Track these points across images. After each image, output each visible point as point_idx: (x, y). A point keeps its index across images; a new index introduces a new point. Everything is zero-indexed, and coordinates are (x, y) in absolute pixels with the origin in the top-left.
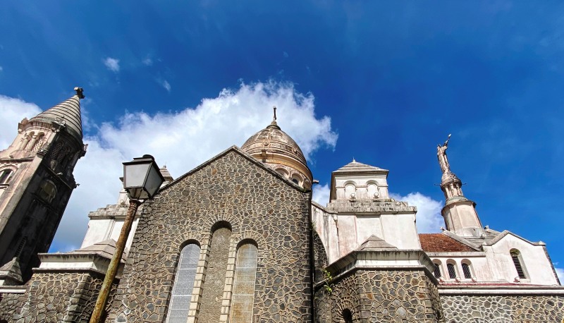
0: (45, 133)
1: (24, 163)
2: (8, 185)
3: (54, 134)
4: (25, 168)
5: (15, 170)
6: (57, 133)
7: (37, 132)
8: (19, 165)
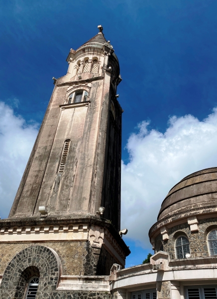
0: (98, 57)
1: (94, 82)
2: (90, 102)
3: (107, 58)
4: (99, 86)
5: (88, 90)
6: (109, 56)
7: (91, 57)
8: (89, 85)
